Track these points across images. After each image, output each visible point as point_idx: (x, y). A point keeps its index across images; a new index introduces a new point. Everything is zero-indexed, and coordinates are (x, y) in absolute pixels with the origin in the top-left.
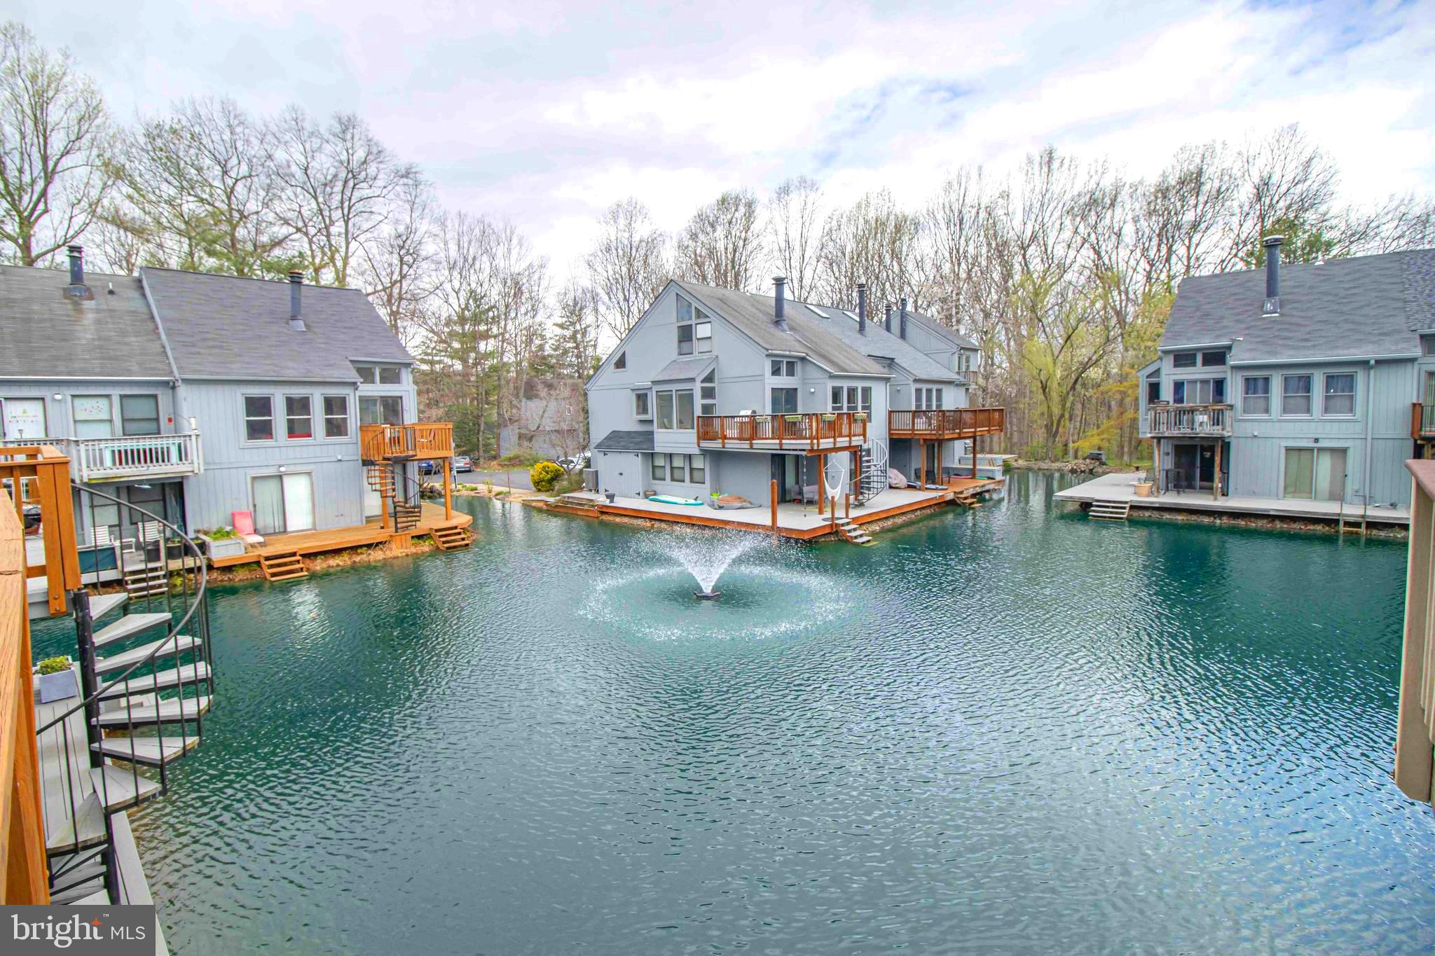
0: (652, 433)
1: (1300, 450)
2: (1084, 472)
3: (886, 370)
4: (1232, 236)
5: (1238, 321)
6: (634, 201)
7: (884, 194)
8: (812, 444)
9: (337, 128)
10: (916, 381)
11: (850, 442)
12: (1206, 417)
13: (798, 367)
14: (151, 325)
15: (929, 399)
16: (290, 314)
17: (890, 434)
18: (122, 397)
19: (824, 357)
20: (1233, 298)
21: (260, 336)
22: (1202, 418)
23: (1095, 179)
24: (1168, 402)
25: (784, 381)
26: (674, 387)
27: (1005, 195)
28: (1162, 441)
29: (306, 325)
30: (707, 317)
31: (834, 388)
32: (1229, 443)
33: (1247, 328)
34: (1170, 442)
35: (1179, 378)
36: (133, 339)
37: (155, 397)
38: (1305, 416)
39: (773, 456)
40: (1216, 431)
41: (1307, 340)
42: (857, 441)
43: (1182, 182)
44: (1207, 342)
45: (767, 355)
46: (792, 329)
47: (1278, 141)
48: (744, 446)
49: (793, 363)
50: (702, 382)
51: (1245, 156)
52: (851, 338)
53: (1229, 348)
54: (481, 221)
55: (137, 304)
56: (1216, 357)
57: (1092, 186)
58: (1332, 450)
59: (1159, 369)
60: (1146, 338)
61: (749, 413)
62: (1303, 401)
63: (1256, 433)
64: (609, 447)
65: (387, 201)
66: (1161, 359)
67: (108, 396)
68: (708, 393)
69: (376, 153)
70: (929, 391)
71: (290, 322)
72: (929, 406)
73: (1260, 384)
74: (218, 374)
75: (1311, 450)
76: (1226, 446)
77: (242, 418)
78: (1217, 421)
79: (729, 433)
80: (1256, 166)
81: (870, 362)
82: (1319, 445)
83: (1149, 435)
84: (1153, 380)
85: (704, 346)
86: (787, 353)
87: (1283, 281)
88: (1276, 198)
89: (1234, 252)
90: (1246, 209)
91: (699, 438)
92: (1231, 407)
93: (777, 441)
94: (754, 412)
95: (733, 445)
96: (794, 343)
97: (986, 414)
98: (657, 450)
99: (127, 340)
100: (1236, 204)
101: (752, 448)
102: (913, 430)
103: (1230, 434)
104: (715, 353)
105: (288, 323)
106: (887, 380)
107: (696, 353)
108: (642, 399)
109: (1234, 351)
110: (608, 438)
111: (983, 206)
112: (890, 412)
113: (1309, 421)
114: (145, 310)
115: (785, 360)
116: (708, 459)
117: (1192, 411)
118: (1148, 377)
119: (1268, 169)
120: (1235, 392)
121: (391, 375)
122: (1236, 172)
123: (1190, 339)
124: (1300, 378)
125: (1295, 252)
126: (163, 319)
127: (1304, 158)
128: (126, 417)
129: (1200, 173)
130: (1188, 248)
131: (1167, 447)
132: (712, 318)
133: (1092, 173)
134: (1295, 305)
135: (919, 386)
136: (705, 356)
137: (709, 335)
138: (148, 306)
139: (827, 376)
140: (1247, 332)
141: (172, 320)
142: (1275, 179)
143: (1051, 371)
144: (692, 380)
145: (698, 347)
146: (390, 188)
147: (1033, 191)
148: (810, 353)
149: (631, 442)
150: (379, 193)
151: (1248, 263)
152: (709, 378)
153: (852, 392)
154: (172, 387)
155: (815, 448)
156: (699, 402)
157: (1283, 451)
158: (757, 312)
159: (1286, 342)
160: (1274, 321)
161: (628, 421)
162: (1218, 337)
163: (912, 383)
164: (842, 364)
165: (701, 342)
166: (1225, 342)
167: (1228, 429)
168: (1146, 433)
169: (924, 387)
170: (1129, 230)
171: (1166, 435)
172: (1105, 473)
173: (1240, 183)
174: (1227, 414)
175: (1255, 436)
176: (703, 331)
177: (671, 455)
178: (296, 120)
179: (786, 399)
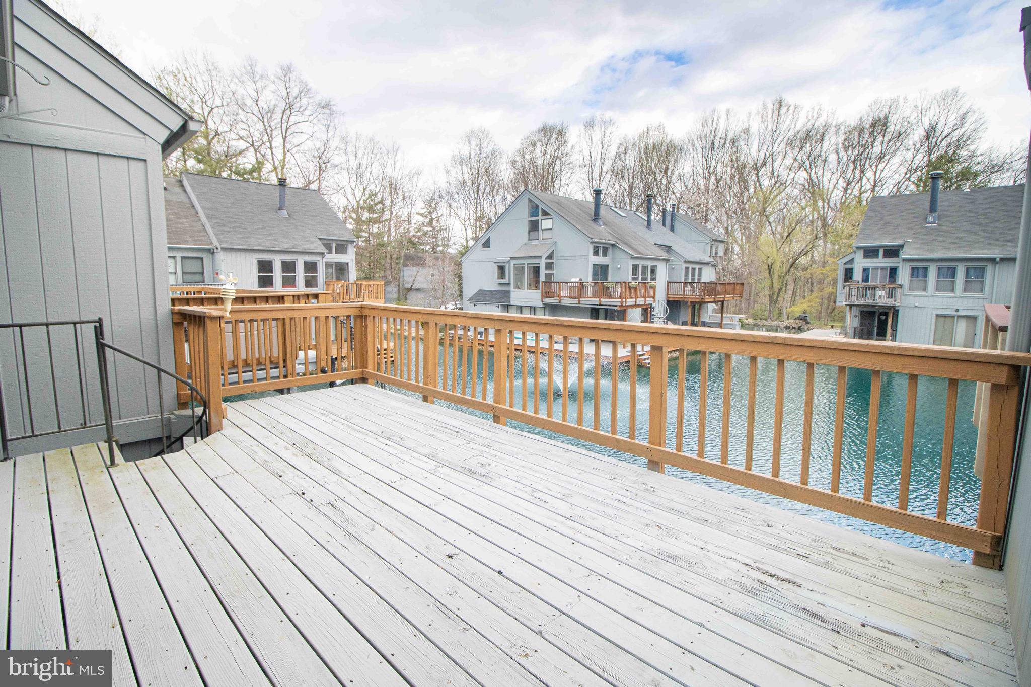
0: (509, 292)
1: (946, 316)
2: (795, 328)
3: (666, 254)
4: (907, 165)
5: (909, 228)
6: (483, 129)
7: (660, 128)
8: (622, 302)
9: (280, 73)
10: (686, 262)
11: (645, 301)
12: (884, 292)
13: (610, 251)
14: (193, 212)
15: (693, 275)
16: (278, 206)
17: (668, 297)
18: (183, 258)
19: (626, 244)
20: (906, 212)
21: (262, 221)
22: (880, 293)
23: (812, 122)
24: (858, 282)
25: (601, 260)
26: (526, 262)
27: (746, 131)
28: (853, 307)
29: (289, 214)
30: (550, 215)
31: (633, 265)
32: (898, 310)
33: (914, 234)
34: (858, 308)
35: (866, 265)
36: (185, 221)
37: (202, 259)
38: (951, 294)
39: (592, 309)
40: (890, 302)
41: (954, 243)
42: (649, 301)
43: (873, 125)
44: (887, 242)
45: (591, 242)
46: (605, 224)
47: (944, 99)
48: (575, 302)
49: (607, 248)
50: (546, 259)
51: (920, 109)
52: (642, 231)
53: (902, 246)
54: (371, 140)
55: (183, 197)
56: (892, 252)
57: (809, 126)
58: (967, 317)
59: (853, 259)
60: (843, 237)
61: (578, 280)
62: (950, 283)
63: (917, 304)
64: (478, 300)
65: (312, 125)
66: (855, 252)
67: (174, 257)
68: (549, 266)
69: (305, 90)
70: (694, 269)
71: (278, 211)
72: (693, 279)
73: (921, 272)
74: (242, 245)
75: (953, 316)
76: (896, 312)
77: (256, 274)
78: (891, 295)
79: (563, 293)
80: (927, 116)
81: (656, 248)
82: (958, 313)
83: (844, 303)
84: (848, 266)
85: (547, 235)
86: (604, 241)
87: (941, 202)
88: (940, 139)
89: (907, 176)
90: (918, 146)
91: (543, 296)
92: (901, 286)
93: (598, 300)
94: (581, 280)
95: (566, 302)
96: (607, 234)
97: (732, 286)
98: (512, 303)
99: (181, 221)
100: (911, 143)
101: (579, 304)
102: (684, 295)
103: (899, 304)
104: (554, 240)
105: (277, 212)
106: (667, 261)
107: (541, 239)
108: (501, 269)
109: (904, 249)
110: (476, 294)
111: (729, 138)
112: (668, 283)
113: (953, 297)
114: (186, 200)
115: (602, 246)
116: (547, 310)
117: (875, 288)
118: (845, 264)
119: (936, 118)
120: (904, 276)
121: (341, 248)
122: (912, 119)
123: (875, 239)
124: (949, 268)
125: (951, 179)
126: (203, 208)
127: (961, 112)
128: (184, 271)
129: (886, 118)
130: (875, 173)
131: (856, 311)
132: (553, 216)
133: (810, 117)
134: (948, 219)
135: (688, 265)
136: (547, 242)
137: (551, 227)
138: (189, 199)
139: (629, 257)
140: (915, 236)
141: (208, 209)
142: (939, 127)
143: (775, 258)
144: (540, 257)
145: (542, 235)
146: (314, 115)
147: (766, 129)
148: (618, 242)
149: (494, 298)
150: (307, 119)
151: (918, 186)
152: (550, 257)
153: (645, 268)
154: (211, 252)
155: (624, 305)
156: (543, 272)
157: (934, 316)
158: (582, 212)
159: (941, 244)
160: (933, 229)
161: (491, 283)
162: (894, 238)
163: (682, 263)
164: (639, 249)
165: (544, 232)
166: (899, 242)
167: (898, 301)
168: (842, 301)
169: (691, 266)
170: (832, 157)
171: (856, 303)
172: (809, 329)
173: (915, 128)
174: (899, 291)
175: (916, 306)
176: (546, 224)
177: (521, 307)
178: (251, 66)
179: (601, 271)
